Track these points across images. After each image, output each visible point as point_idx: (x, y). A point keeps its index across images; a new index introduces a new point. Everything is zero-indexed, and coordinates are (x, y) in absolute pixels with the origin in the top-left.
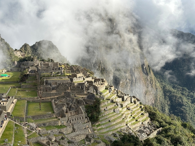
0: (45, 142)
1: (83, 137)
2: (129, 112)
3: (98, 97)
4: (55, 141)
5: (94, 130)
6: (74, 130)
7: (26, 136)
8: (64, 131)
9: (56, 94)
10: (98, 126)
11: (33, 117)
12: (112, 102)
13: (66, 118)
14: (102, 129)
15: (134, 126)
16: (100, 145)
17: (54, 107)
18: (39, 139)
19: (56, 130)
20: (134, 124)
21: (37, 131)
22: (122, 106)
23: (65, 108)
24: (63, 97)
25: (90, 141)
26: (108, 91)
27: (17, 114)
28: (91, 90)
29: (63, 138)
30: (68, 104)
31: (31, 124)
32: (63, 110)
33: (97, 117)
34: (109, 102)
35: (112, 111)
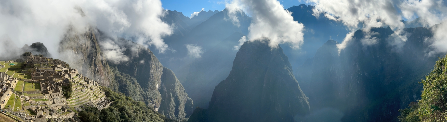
0: (34, 109)
1: (60, 108)
2: (92, 91)
3: (71, 81)
4: (41, 109)
5: (67, 103)
6: (54, 103)
7: (22, 104)
8: (47, 102)
9: (43, 78)
10: (70, 101)
11: (28, 92)
12: (81, 84)
13: (49, 95)
14: (73, 102)
15: (95, 101)
16: (71, 113)
17: (41, 86)
18: (30, 107)
19: (42, 102)
20: (95, 99)
21: (30, 102)
22: (87, 87)
23: (48, 88)
24: (48, 80)
25: (64, 111)
26: (78, 77)
27: (18, 89)
28: (67, 76)
29: (46, 108)
30: (50, 85)
31: (26, 97)
32: (47, 89)
33: (70, 95)
34: (79, 84)
35: (81, 91)
